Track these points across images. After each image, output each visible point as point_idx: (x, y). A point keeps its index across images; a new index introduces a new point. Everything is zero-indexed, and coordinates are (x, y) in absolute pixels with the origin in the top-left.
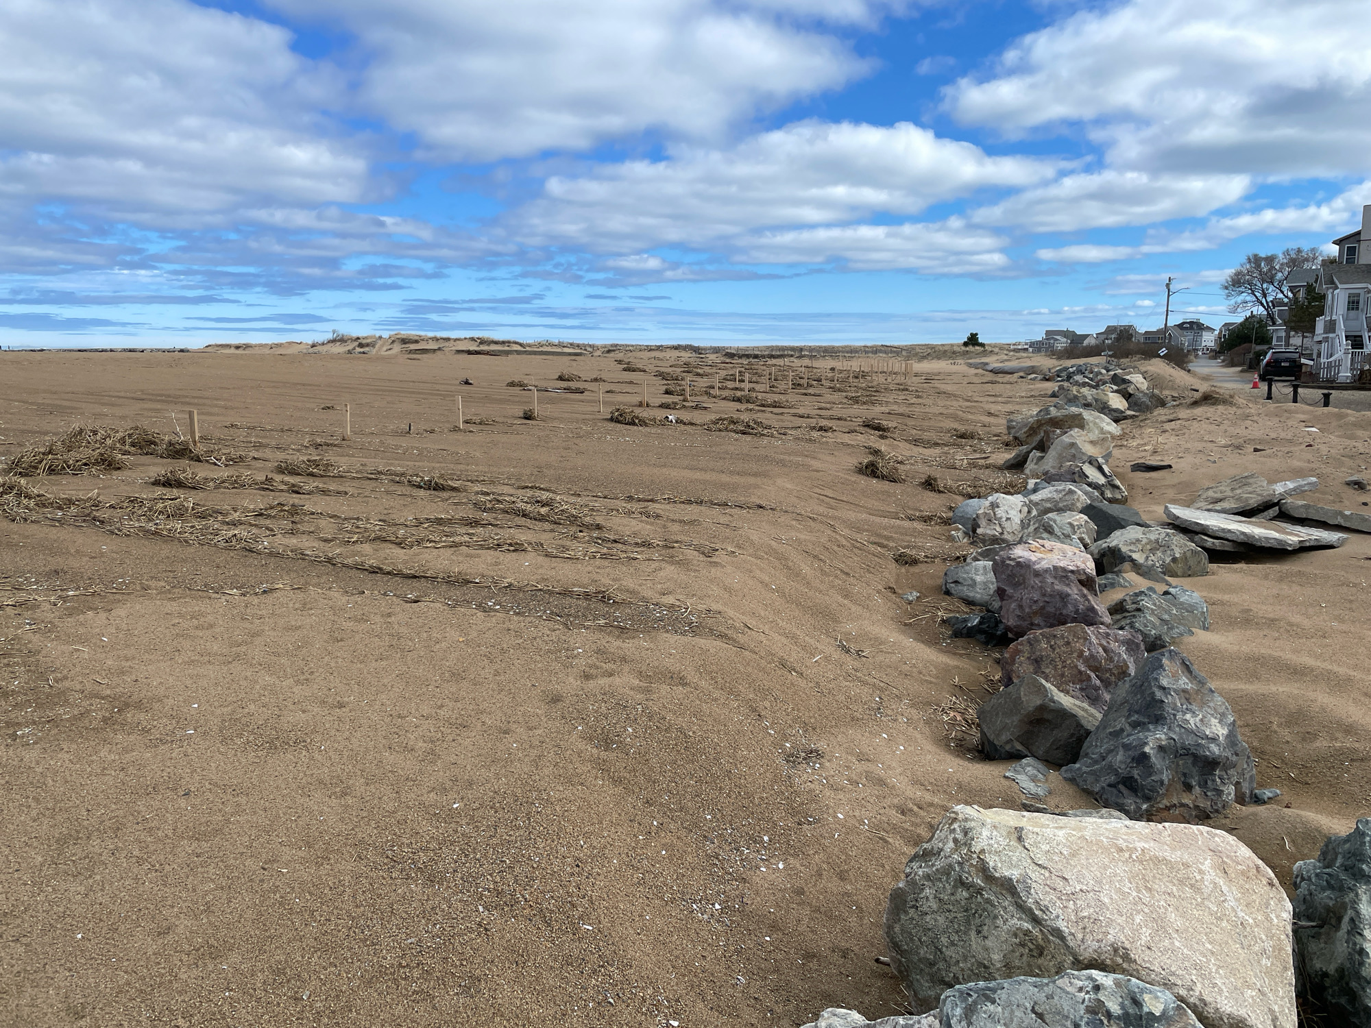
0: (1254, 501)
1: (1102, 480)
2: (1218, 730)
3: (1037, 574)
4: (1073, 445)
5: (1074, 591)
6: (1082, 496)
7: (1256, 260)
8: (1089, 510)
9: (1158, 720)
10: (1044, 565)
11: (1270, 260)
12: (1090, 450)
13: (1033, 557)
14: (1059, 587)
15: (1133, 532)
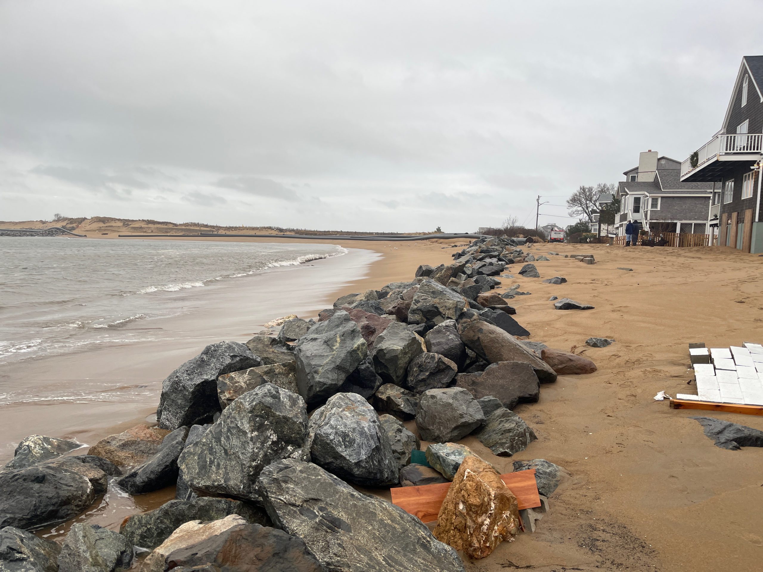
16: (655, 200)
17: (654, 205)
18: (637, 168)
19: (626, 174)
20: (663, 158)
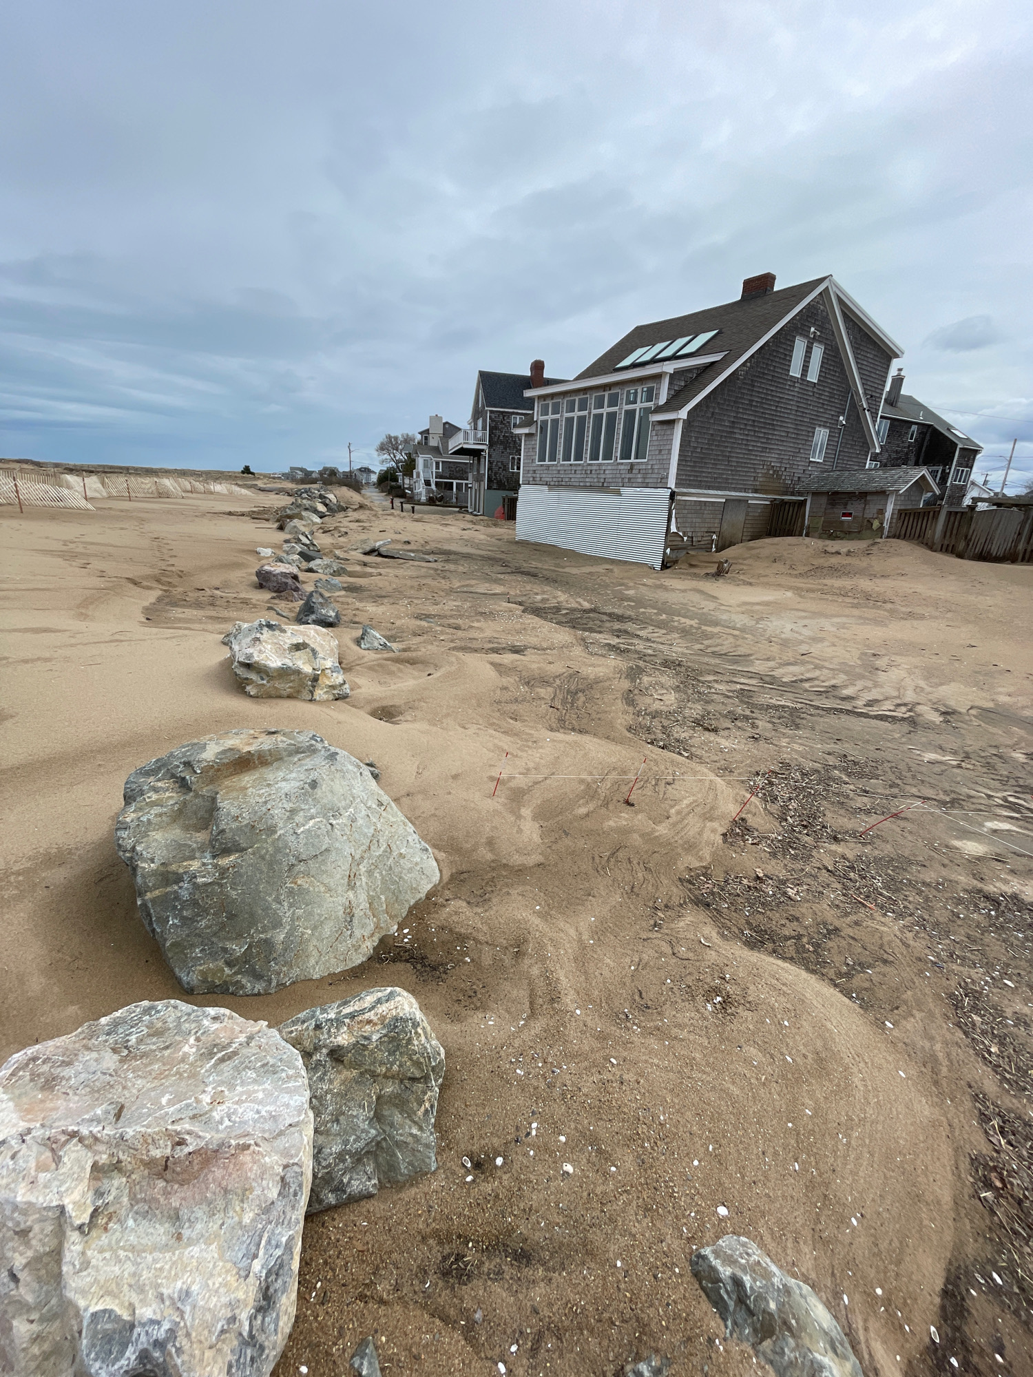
0: (368, 549)
1: (308, 542)
2: (332, 614)
3: (274, 576)
4: (295, 527)
5: (290, 581)
6: (298, 548)
7: (389, 437)
8: (301, 554)
9: (313, 612)
10: (277, 572)
11: (396, 438)
12: (303, 529)
13: (272, 569)
14: (284, 580)
15: (318, 561)
16: (437, 463)
17: (437, 468)
18: (428, 430)
19: (421, 433)
20: (447, 423)
